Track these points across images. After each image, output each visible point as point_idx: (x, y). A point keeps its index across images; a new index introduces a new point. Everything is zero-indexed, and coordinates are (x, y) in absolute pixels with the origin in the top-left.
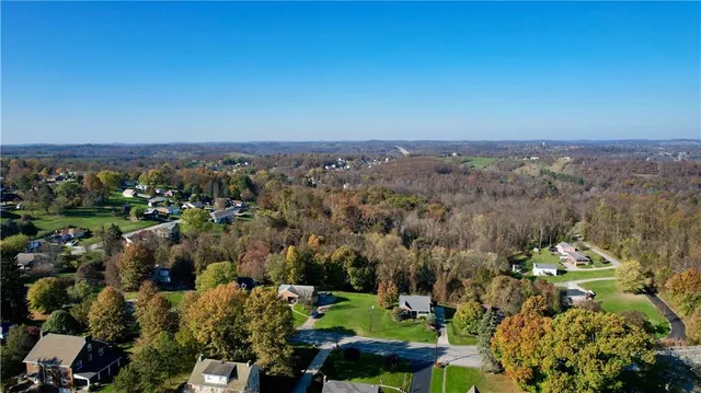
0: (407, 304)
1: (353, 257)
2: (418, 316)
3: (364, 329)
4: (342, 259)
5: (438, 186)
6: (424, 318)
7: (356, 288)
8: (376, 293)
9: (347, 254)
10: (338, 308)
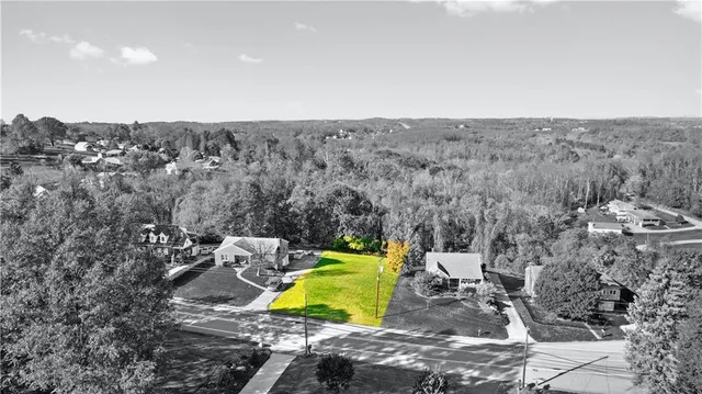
0: (440, 266)
1: (348, 198)
2: (461, 286)
3: (365, 311)
4: (332, 202)
5: (448, 152)
6: (474, 290)
7: (353, 246)
8: (383, 254)
9: (339, 194)
10: (322, 273)
